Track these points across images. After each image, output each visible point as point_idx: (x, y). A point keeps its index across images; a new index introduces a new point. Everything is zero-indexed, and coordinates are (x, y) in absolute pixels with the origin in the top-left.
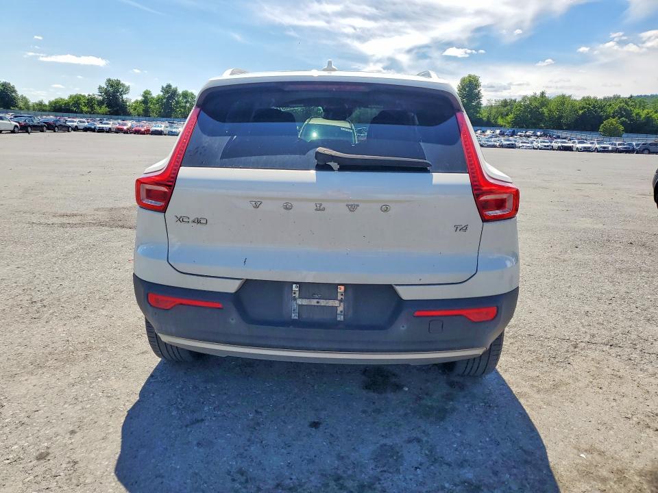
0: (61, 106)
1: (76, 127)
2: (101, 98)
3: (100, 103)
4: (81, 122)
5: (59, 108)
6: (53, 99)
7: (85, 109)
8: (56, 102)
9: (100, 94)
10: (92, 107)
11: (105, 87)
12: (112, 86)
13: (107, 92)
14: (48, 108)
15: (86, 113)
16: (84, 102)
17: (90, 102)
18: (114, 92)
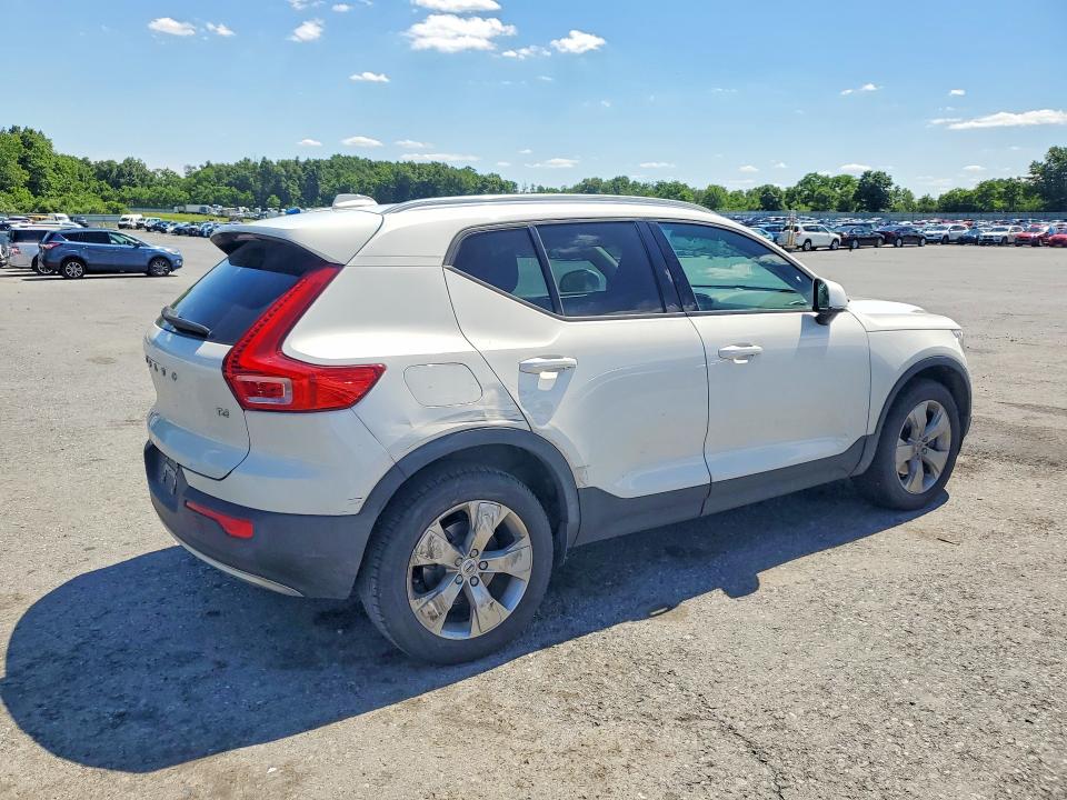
0: (957, 202)
1: (946, 236)
2: (1032, 182)
3: (1029, 192)
4: (955, 228)
5: (954, 205)
6: (945, 191)
7: (999, 204)
8: (950, 196)
9: (1031, 176)
10: (1011, 200)
11: (1045, 162)
12: (1058, 159)
13: (1045, 171)
14: (936, 206)
15: (999, 211)
16: (999, 193)
17: (1010, 190)
18: (1059, 171)
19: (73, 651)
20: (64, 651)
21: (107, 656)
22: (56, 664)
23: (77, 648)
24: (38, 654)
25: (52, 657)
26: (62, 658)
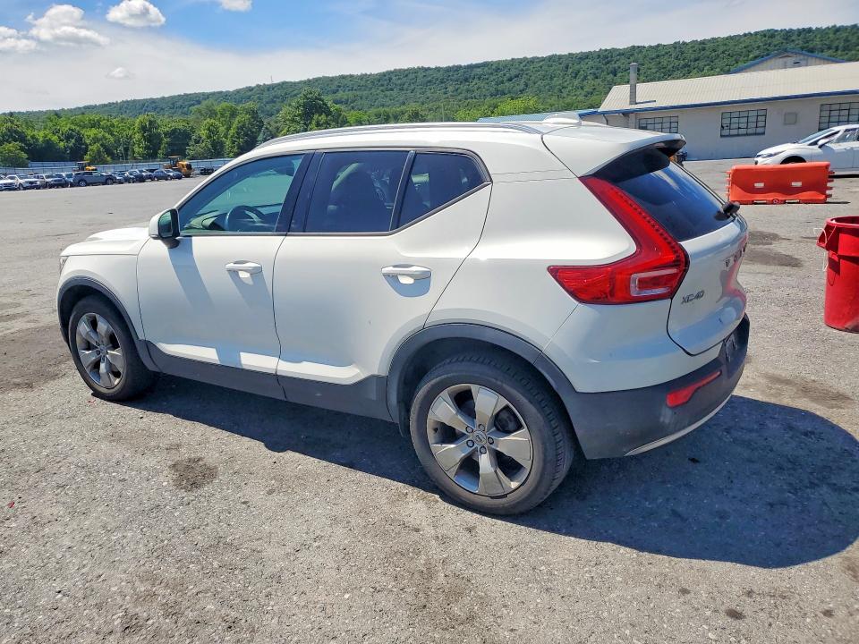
19: (817, 485)
20: (825, 489)
21: (795, 470)
22: (835, 482)
23: (813, 485)
24: (846, 497)
25: (837, 489)
26: (828, 484)
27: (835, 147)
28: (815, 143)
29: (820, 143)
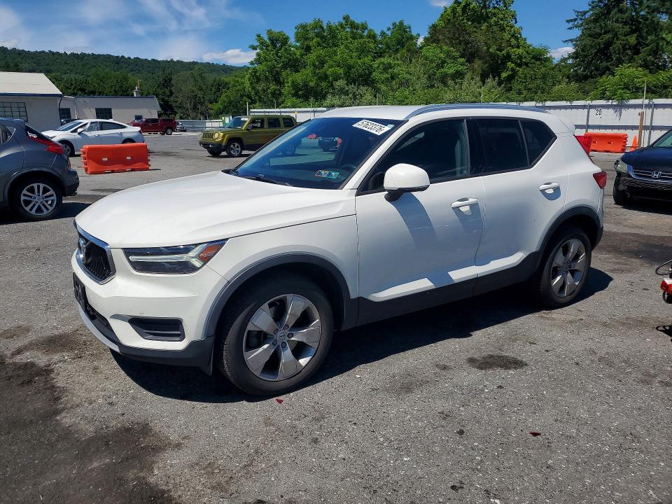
27: (88, 134)
28: (75, 131)
29: (79, 130)
